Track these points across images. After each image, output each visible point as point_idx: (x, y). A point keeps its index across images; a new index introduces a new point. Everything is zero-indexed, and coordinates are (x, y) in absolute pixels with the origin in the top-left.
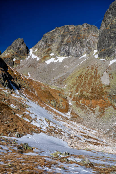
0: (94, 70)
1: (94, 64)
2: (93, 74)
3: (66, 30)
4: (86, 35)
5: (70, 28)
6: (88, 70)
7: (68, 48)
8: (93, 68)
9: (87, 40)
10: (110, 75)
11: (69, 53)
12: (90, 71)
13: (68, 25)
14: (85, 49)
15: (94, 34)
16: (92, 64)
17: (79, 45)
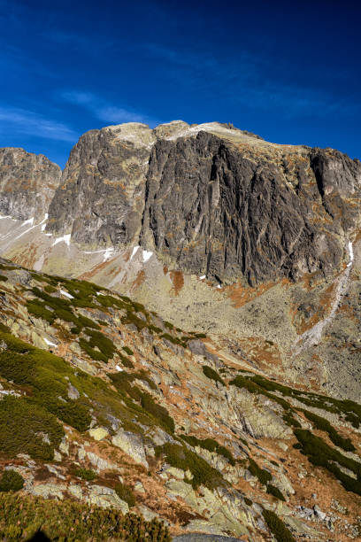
0: (32, 251)
1: (36, 240)
2: (29, 257)
3: (7, 162)
4: (38, 183)
5: (15, 156)
6: (26, 250)
7: (7, 201)
8: (32, 248)
9: (38, 195)
10: (46, 259)
11: (8, 210)
12: (27, 251)
13: (12, 149)
14: (33, 209)
15: (50, 183)
16: (33, 241)
17: (24, 200)
